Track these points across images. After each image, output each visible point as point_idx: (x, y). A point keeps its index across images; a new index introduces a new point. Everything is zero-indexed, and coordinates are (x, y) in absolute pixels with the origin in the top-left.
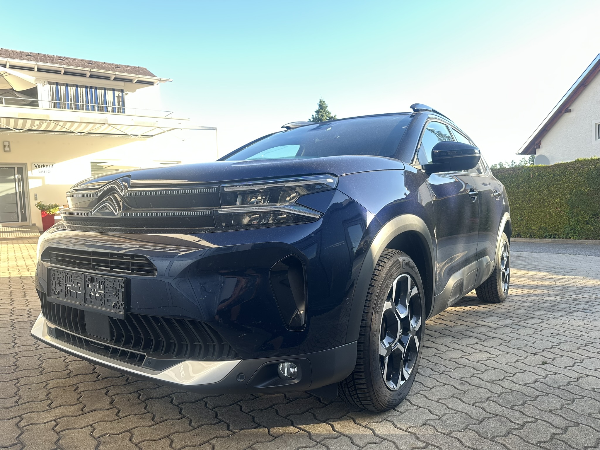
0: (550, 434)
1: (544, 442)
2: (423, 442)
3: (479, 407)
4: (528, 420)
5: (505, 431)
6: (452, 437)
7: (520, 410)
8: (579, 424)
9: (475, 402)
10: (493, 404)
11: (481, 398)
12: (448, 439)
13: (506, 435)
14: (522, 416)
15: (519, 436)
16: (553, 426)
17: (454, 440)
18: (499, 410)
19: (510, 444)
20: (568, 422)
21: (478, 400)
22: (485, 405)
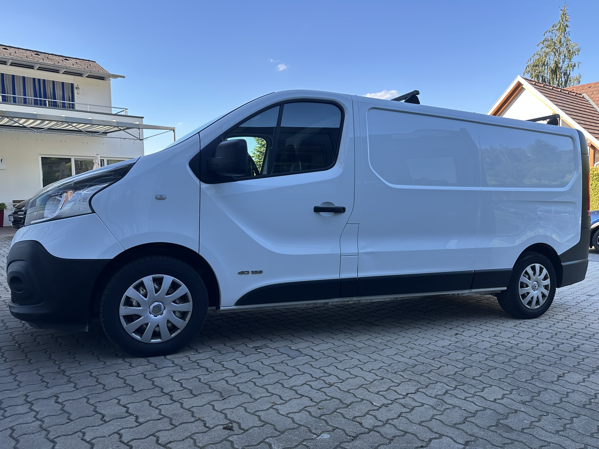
0: (454, 371)
1: (451, 375)
2: (380, 377)
3: (413, 359)
4: (443, 365)
5: (429, 370)
6: (397, 374)
7: (439, 360)
8: (472, 366)
9: (411, 357)
10: (422, 358)
11: (415, 355)
12: (395, 375)
13: (429, 372)
14: (440, 363)
15: (437, 373)
16: (457, 367)
17: (399, 375)
18: (426, 361)
19: (431, 377)
20: (466, 365)
21: (413, 356)
22: (417, 358)
